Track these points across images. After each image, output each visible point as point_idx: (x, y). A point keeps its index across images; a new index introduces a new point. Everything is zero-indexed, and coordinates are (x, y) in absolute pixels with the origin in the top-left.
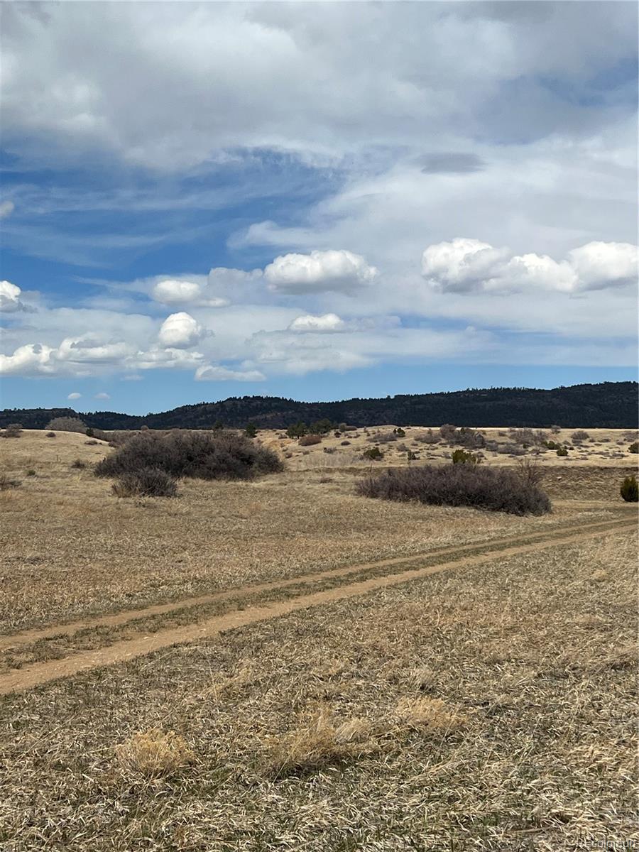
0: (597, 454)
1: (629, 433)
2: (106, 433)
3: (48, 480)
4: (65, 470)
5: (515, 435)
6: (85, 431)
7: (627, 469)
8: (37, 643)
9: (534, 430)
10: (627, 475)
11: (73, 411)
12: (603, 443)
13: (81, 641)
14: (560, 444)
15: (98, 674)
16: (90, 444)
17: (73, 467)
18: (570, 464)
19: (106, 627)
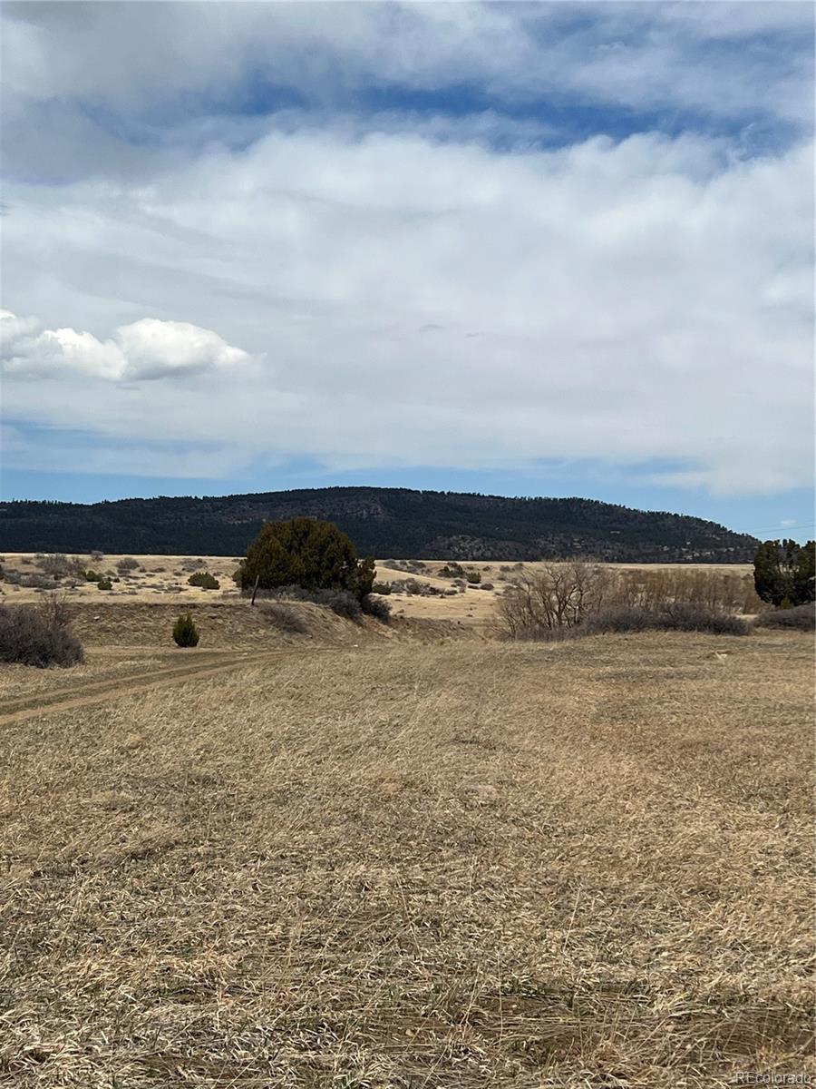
0: (148, 587)
1: (189, 561)
5: (43, 562)
7: (182, 606)
9: (69, 556)
10: (182, 614)
12: (156, 574)
14: (101, 575)
18: (112, 600)
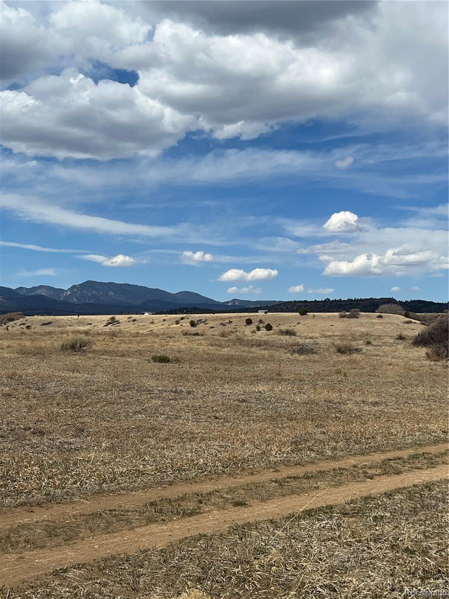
2: (419, 316)
3: (380, 348)
4: (391, 341)
6: (403, 313)
8: (382, 462)
11: (395, 300)
13: (413, 463)
15: (429, 487)
16: (407, 323)
17: (397, 339)
19: (430, 453)
